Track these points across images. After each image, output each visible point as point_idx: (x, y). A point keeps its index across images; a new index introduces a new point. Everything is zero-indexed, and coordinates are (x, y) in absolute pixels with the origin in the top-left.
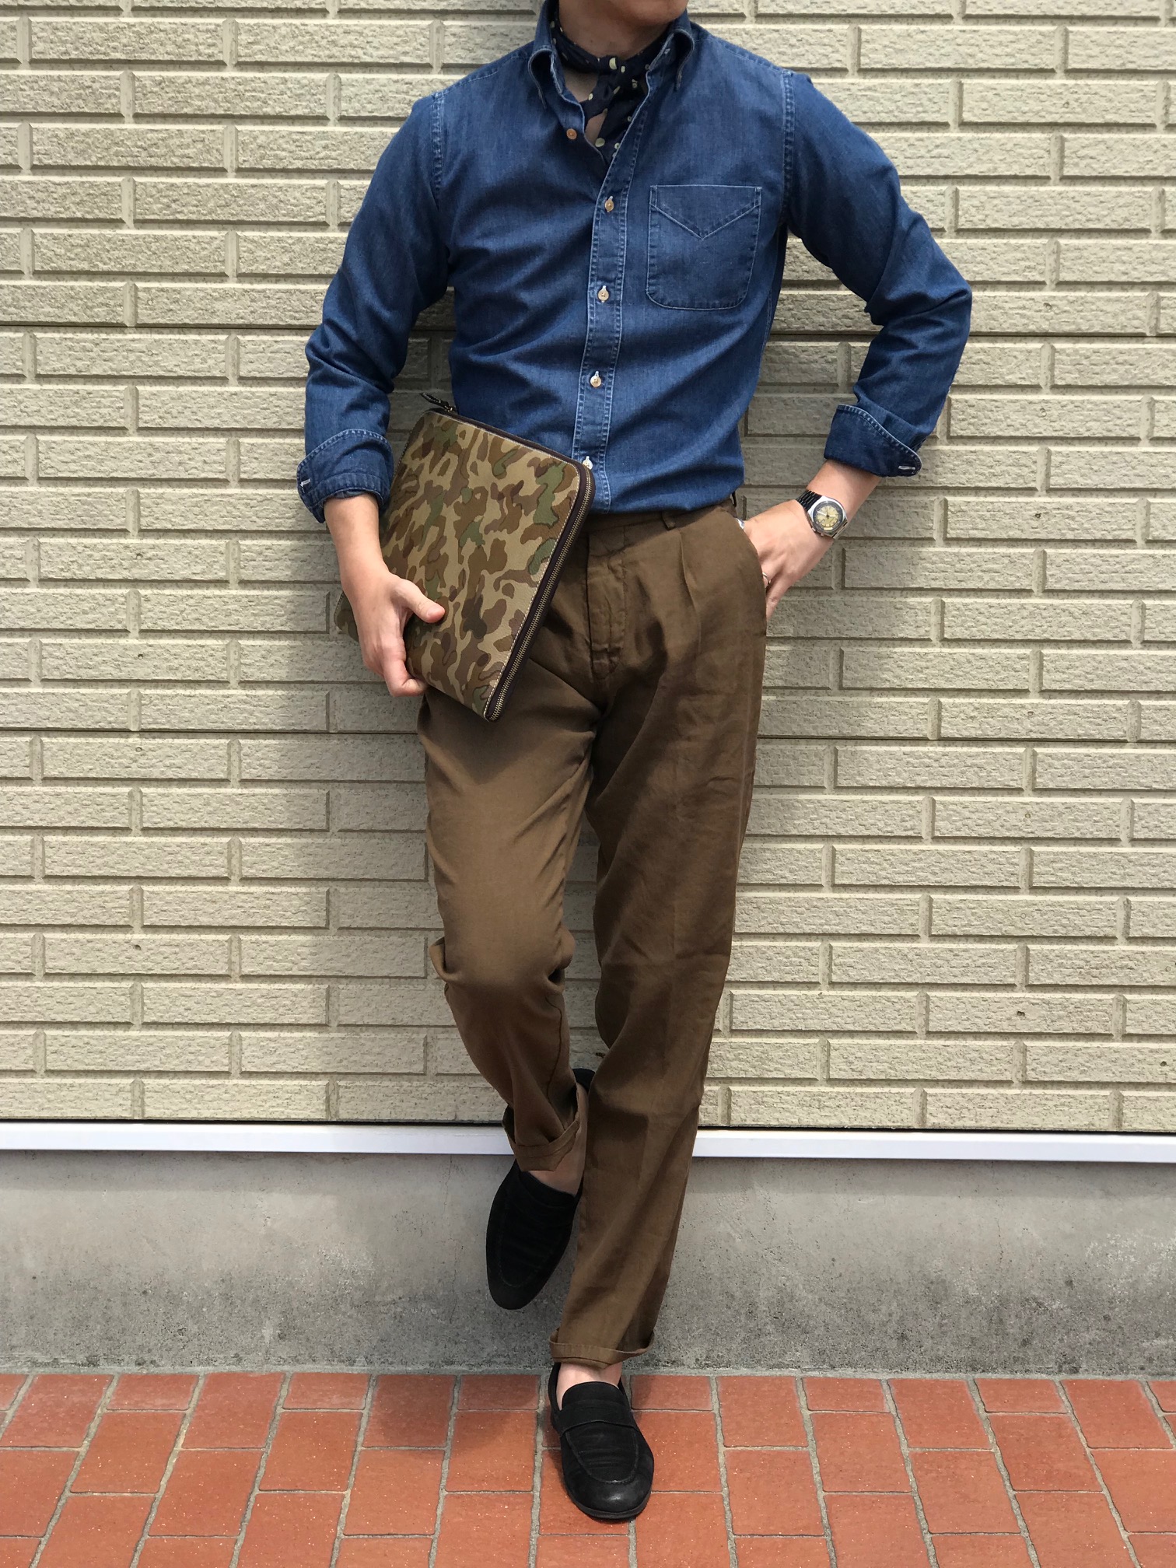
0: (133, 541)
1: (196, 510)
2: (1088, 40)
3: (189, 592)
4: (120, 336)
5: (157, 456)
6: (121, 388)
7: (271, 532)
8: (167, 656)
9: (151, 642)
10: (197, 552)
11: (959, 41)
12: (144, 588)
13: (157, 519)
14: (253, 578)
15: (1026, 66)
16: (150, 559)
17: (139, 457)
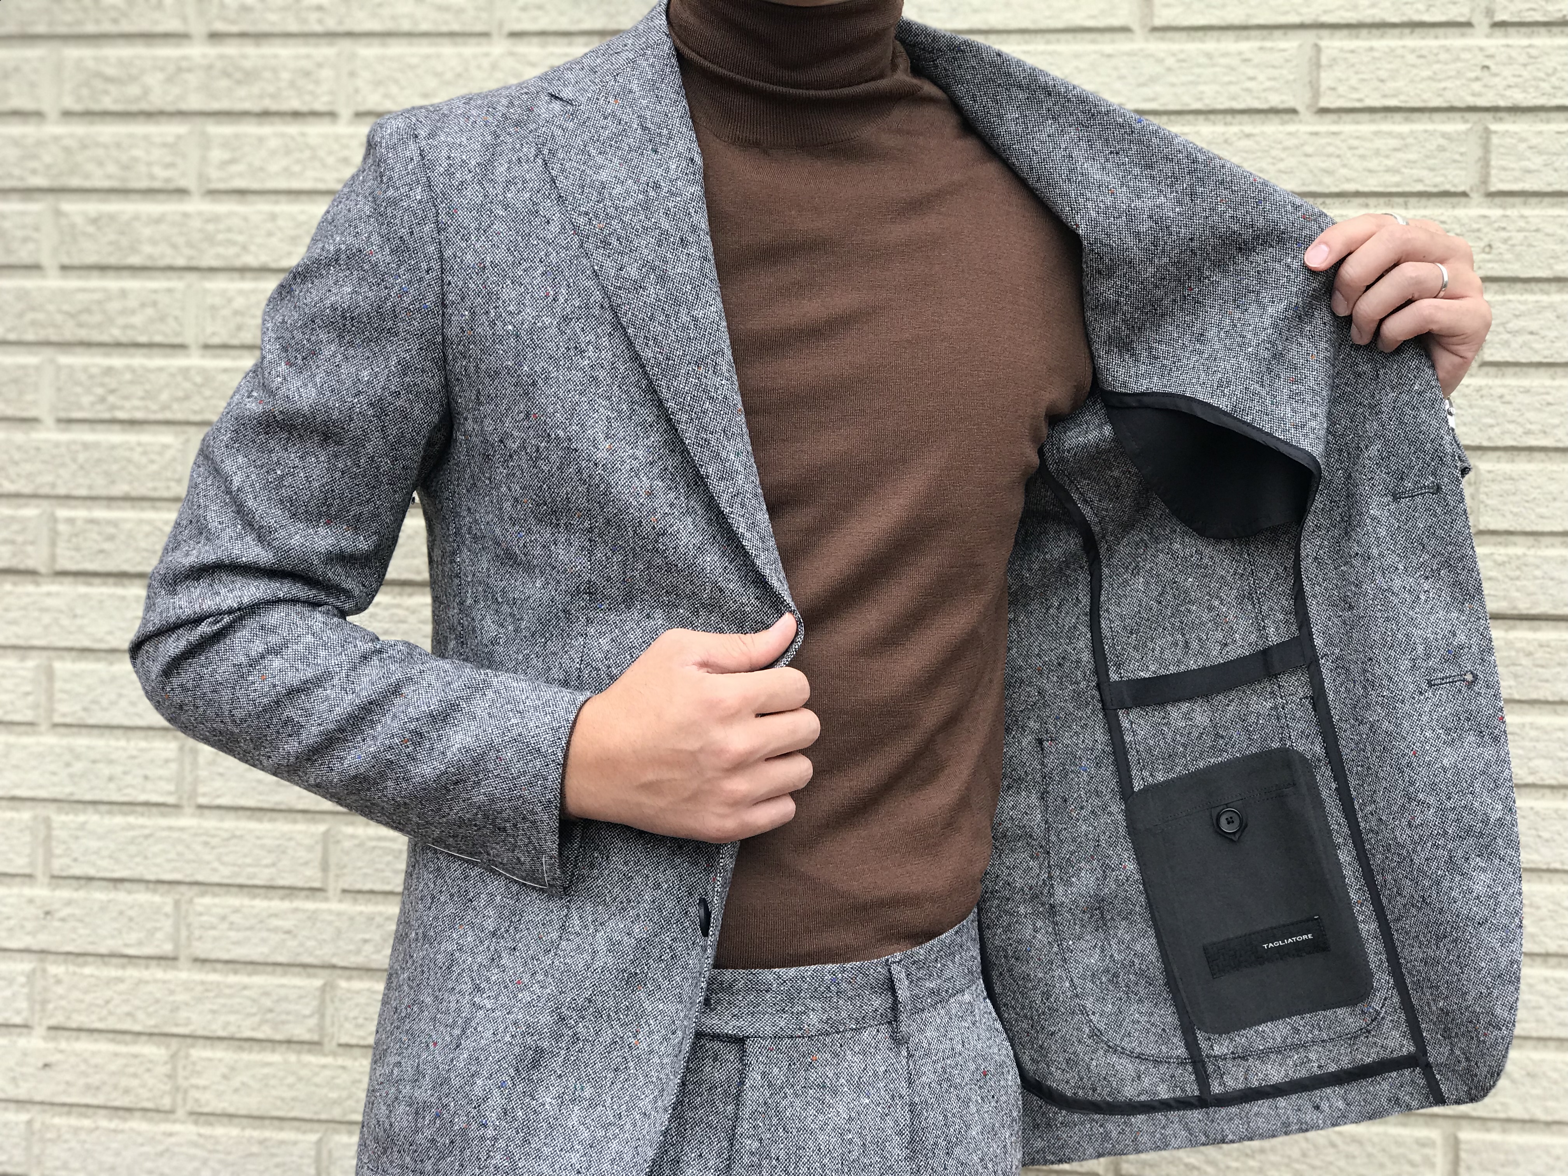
0: (40, 892)
1: (133, 849)
2: (1522, 146)
3: (119, 973)
4: (30, 588)
5: (78, 767)
6: (31, 663)
7: (241, 886)
8: (83, 1067)
9: (63, 1045)
10: (131, 913)
11: (1309, 149)
12: (55, 962)
13: (75, 860)
14: (213, 956)
15: (1419, 187)
16: (63, 920)
17: (52, 767)
